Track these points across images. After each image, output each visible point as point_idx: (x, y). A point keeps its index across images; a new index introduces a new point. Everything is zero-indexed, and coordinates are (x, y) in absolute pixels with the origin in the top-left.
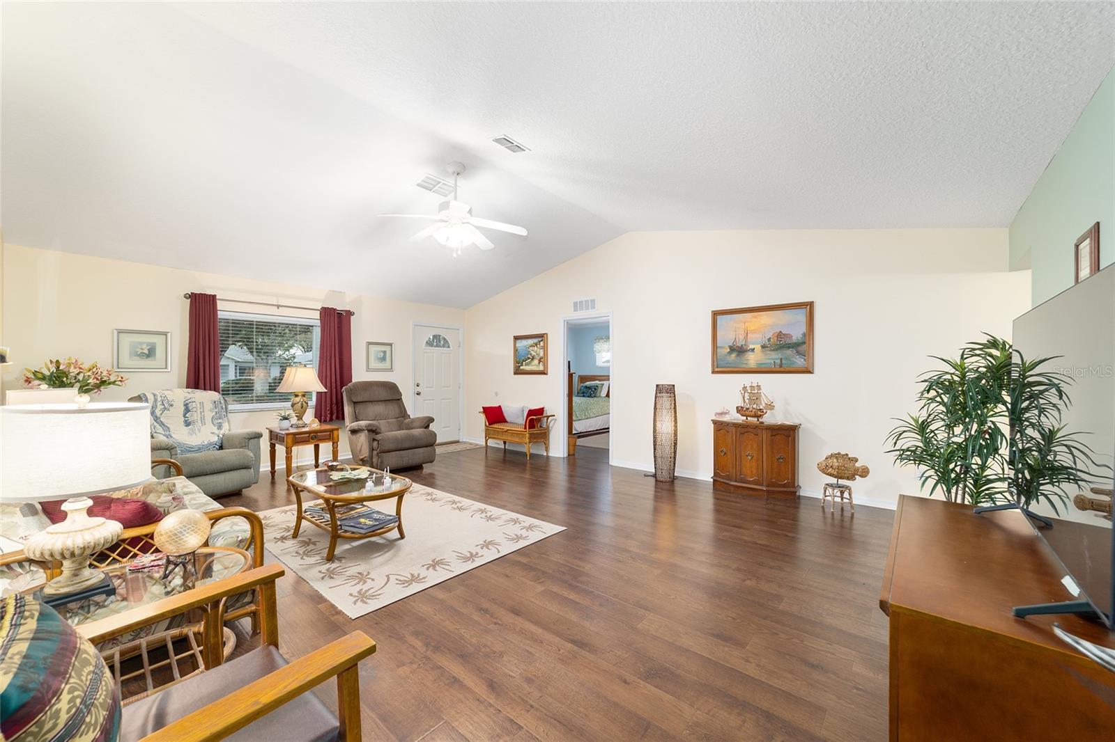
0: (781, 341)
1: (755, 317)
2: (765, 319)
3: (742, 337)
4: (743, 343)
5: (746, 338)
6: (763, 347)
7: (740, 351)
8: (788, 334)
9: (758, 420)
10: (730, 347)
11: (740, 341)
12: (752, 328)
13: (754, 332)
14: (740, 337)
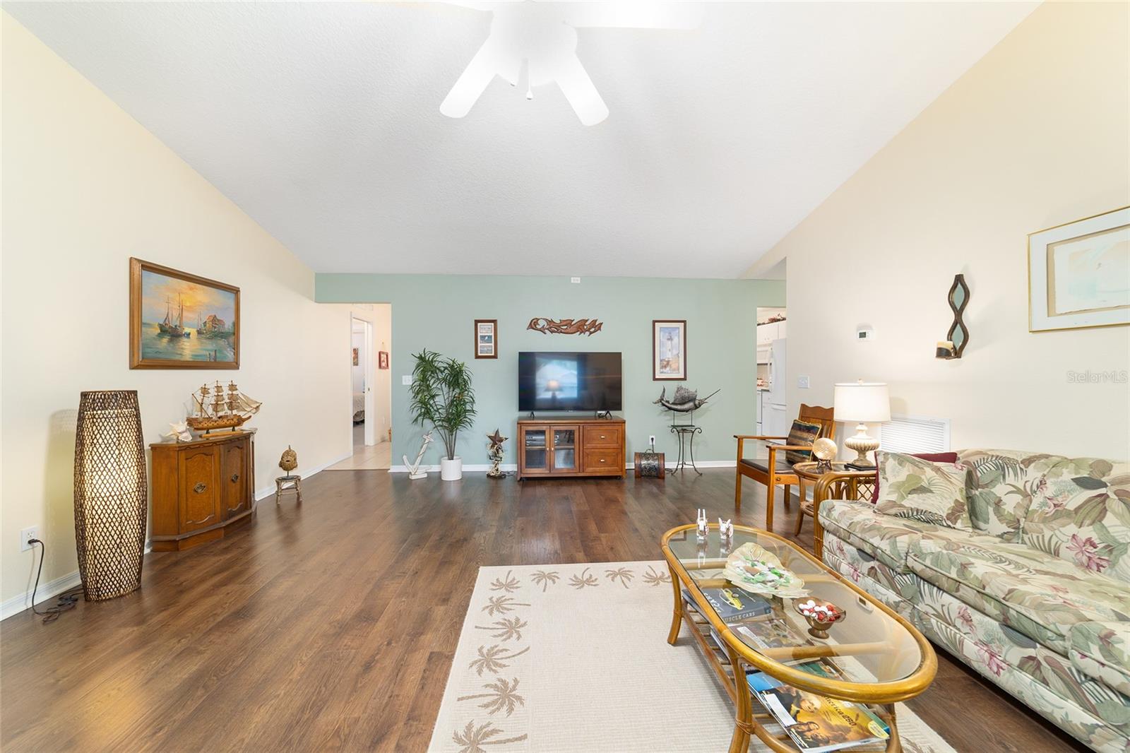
0: (215, 327)
1: (191, 289)
2: (202, 295)
3: (176, 314)
4: (178, 323)
5: (181, 316)
6: (199, 332)
7: (172, 333)
8: (221, 321)
9: (233, 430)
10: (161, 327)
11: (175, 319)
12: (188, 304)
13: (191, 309)
14: (174, 314)
